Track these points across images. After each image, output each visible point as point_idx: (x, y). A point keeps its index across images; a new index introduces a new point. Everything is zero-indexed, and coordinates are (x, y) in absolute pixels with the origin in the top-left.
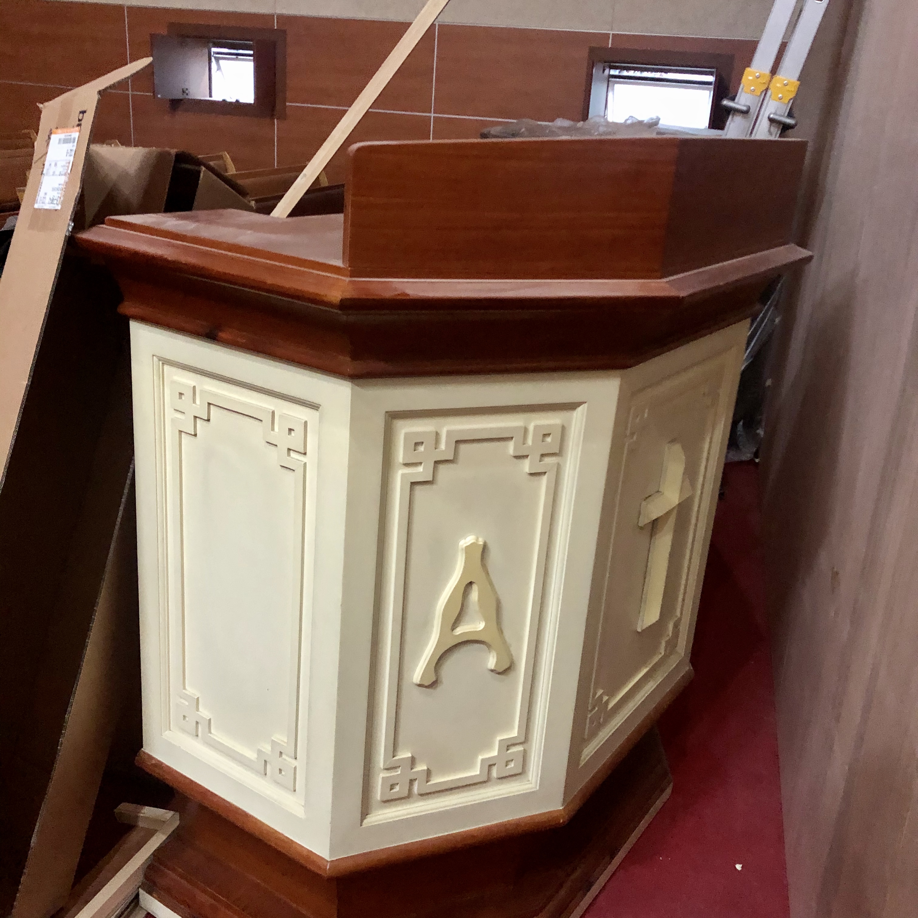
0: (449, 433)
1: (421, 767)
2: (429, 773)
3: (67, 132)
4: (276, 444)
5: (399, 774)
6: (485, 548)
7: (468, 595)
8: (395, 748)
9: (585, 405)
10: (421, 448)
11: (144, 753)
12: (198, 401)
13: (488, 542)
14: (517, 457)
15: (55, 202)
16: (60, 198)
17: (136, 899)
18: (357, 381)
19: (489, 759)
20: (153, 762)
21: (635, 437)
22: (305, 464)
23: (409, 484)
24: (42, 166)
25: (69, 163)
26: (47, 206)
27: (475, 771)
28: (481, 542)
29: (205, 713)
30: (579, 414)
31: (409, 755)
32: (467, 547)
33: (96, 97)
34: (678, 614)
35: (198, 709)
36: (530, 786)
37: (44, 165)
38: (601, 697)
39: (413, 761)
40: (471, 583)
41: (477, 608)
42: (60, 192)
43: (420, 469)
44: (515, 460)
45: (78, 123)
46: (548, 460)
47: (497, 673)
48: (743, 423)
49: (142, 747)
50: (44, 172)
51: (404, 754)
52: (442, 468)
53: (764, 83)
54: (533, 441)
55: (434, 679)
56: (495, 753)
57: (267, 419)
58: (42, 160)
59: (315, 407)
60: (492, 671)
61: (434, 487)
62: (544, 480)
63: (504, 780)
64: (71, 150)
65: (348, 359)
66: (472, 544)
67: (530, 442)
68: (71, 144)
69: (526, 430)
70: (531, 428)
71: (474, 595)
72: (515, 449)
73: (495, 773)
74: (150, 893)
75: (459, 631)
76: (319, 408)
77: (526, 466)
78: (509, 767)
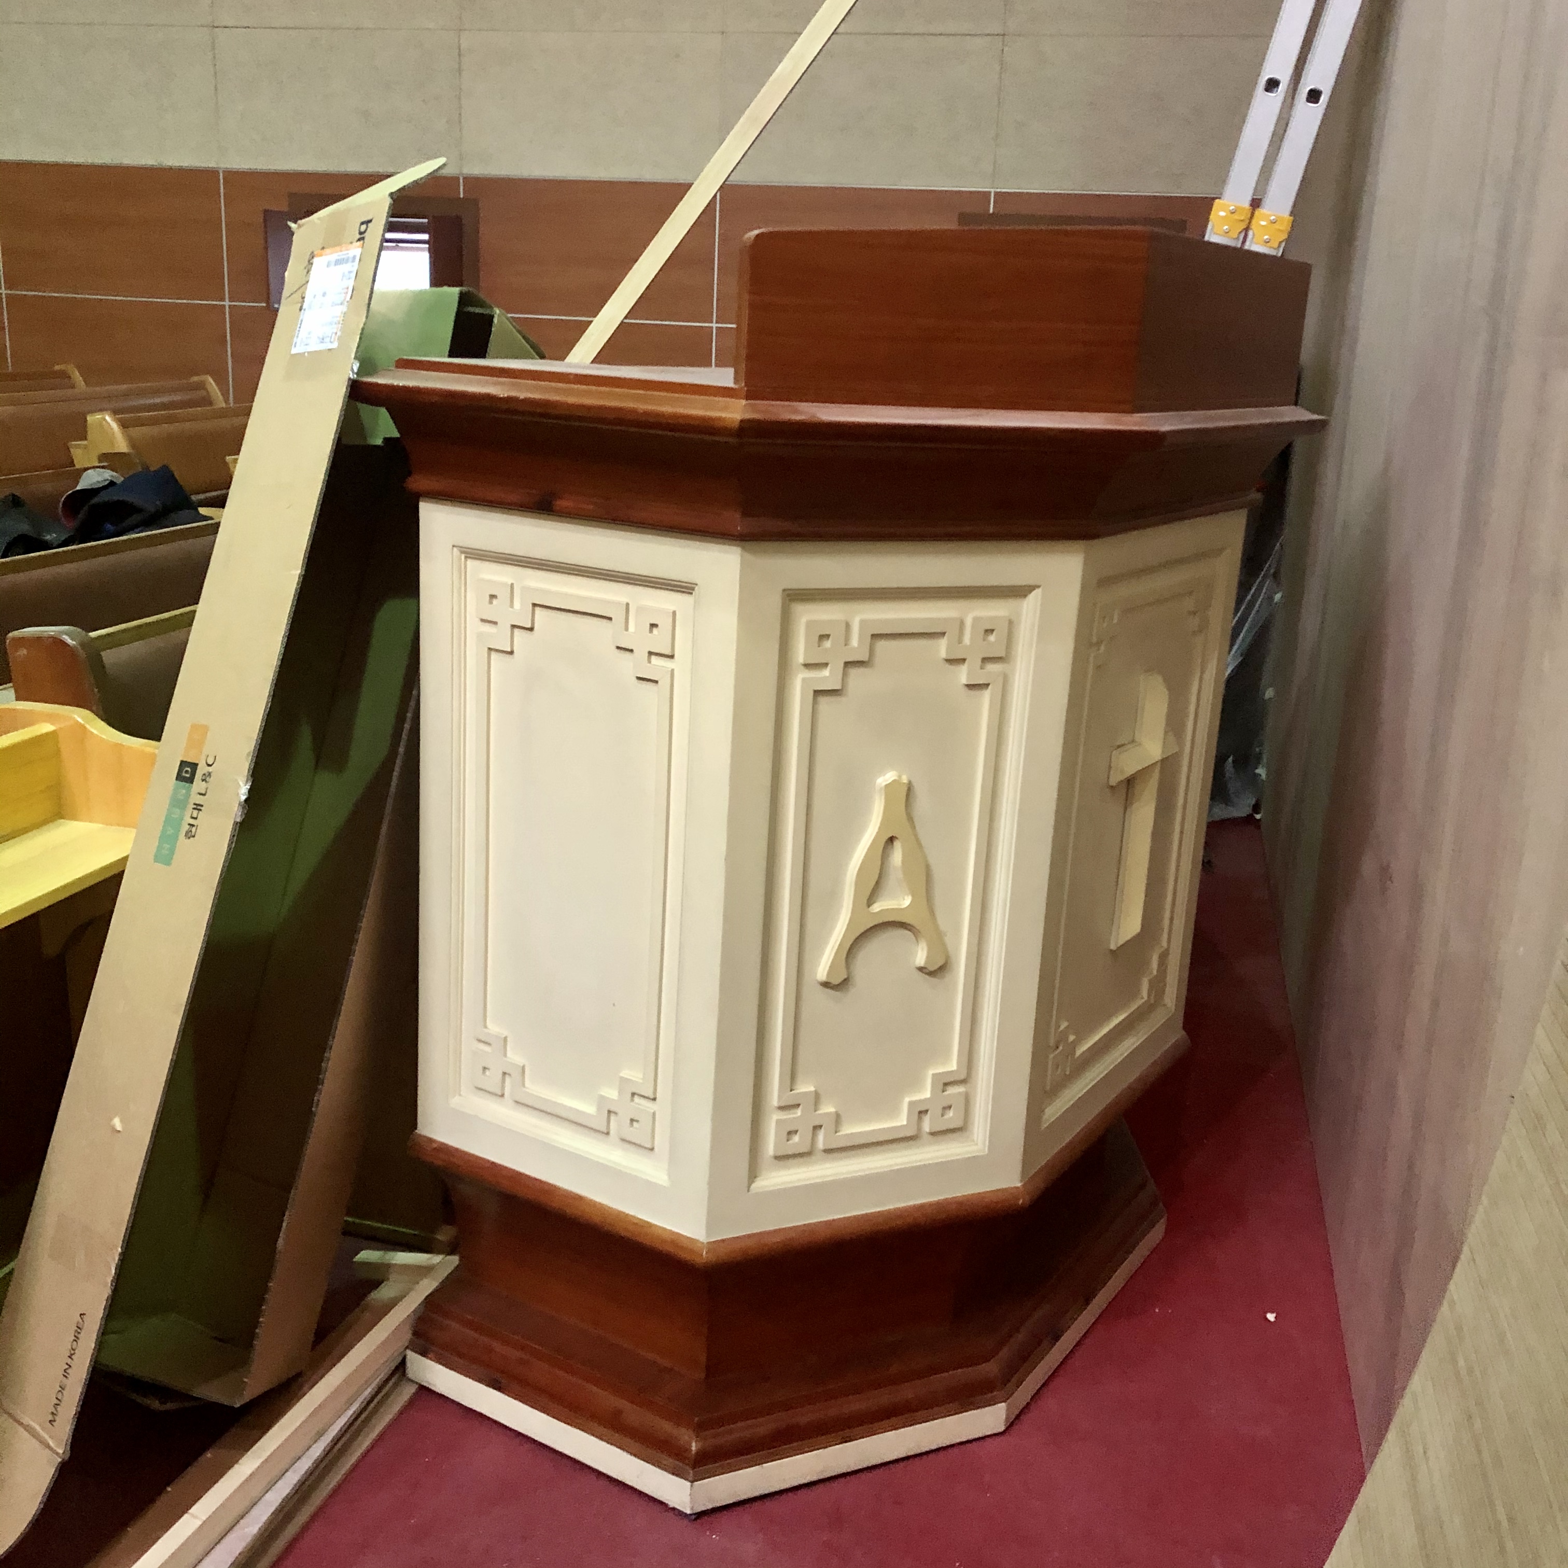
0: (863, 623)
1: (828, 1108)
2: (838, 1119)
3: (341, 251)
4: (630, 648)
5: (798, 1117)
6: (910, 789)
7: (888, 856)
8: (792, 1076)
9: (1037, 593)
10: (828, 644)
11: (420, 1135)
12: (517, 605)
13: (915, 784)
14: (950, 661)
15: (327, 340)
16: (336, 333)
17: (401, 1368)
18: (748, 544)
19: (920, 1101)
20: (435, 1145)
21: (1102, 648)
22: (673, 670)
23: (812, 693)
24: (301, 300)
25: (348, 288)
26: (315, 346)
27: (901, 1120)
28: (905, 780)
29: (515, 1057)
30: (1029, 607)
31: (812, 1089)
32: (886, 786)
33: (388, 201)
34: (1165, 944)
35: (505, 1055)
36: (975, 1148)
37: (303, 298)
38: (1065, 1034)
39: (817, 1098)
40: (891, 840)
41: (900, 875)
42: (336, 326)
43: (826, 673)
44: (947, 665)
45: (358, 236)
46: (992, 667)
47: (926, 974)
48: (1233, 762)
49: (416, 1129)
50: (304, 307)
51: (805, 1087)
52: (854, 672)
53: (1242, 221)
54: (971, 639)
55: (846, 977)
56: (927, 1094)
57: (618, 616)
58: (301, 290)
59: (686, 588)
60: (921, 969)
61: (843, 699)
62: (986, 695)
63: (940, 1138)
64: (350, 272)
65: (738, 516)
66: (893, 781)
67: (967, 640)
68: (350, 264)
69: (962, 624)
70: (969, 622)
71: (897, 856)
72: (948, 650)
73: (926, 1127)
74: (424, 1354)
75: (876, 907)
76: (693, 589)
77: (963, 675)
78: (946, 1117)
